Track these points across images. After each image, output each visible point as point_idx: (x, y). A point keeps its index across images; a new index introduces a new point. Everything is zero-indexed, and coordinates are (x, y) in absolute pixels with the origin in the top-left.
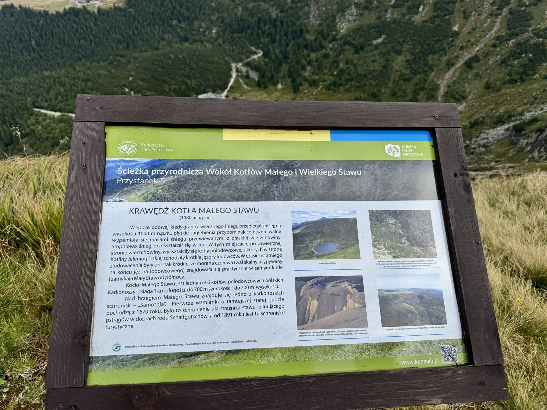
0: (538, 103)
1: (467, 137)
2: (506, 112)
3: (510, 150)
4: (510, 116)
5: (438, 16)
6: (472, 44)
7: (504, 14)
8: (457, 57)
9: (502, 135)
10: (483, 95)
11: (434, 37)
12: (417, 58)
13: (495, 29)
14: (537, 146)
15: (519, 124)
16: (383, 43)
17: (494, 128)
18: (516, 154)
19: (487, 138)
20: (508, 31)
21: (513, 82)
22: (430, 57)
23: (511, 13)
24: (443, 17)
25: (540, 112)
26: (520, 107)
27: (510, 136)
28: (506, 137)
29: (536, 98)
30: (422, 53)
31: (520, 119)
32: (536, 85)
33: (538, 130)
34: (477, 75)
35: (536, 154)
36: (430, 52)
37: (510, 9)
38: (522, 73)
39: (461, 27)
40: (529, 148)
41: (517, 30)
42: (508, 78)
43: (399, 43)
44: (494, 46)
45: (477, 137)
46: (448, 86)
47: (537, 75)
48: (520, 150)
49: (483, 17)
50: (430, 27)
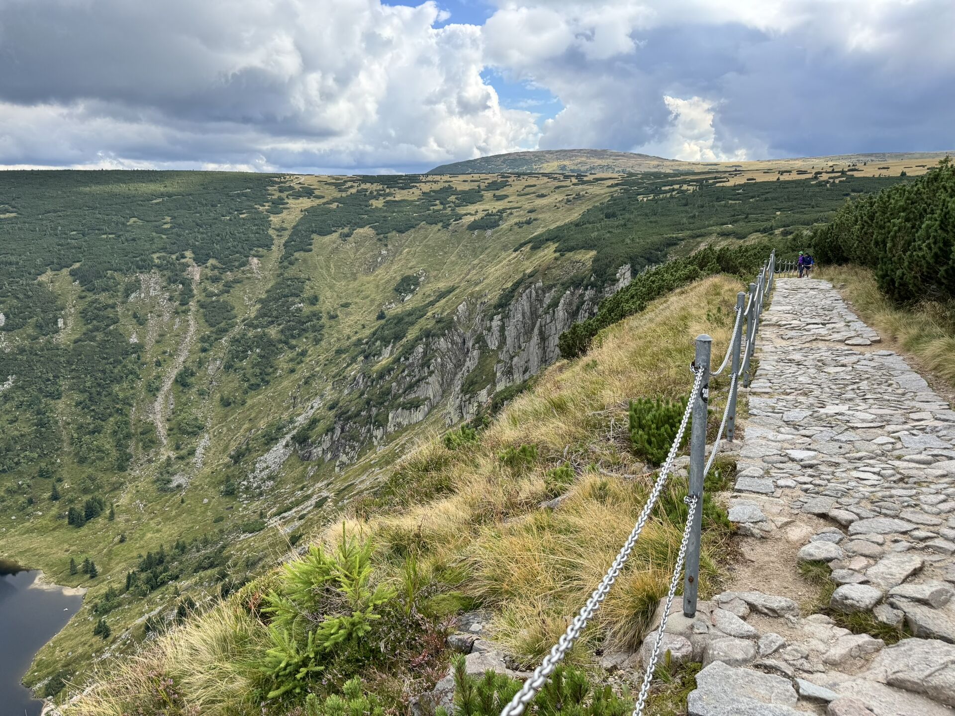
0: (301, 402)
1: (239, 477)
2: (270, 425)
3: (307, 467)
4: (279, 429)
5: (97, 329)
6: (171, 355)
7: (193, 309)
8: (158, 377)
9: (285, 455)
10: (226, 416)
11: (104, 358)
12: (94, 395)
13: (192, 329)
14: (337, 448)
15: (297, 433)
17: (268, 450)
18: (318, 470)
19: (267, 467)
20: (212, 329)
21: (255, 387)
22: (116, 388)
23: (202, 306)
24: (105, 329)
25: (313, 411)
26: (282, 414)
27: (295, 451)
28: (291, 455)
29: (295, 398)
30: (99, 385)
31: (294, 428)
32: (286, 383)
33: (328, 431)
34: (201, 393)
35: (344, 458)
36: (112, 381)
37: (198, 301)
38: (261, 374)
39: (141, 337)
40: (329, 456)
41: (222, 325)
42: (246, 385)
44: (204, 350)
45: (253, 471)
46: (168, 420)
47: (280, 371)
48: (320, 462)
49: (166, 317)
50: (92, 347)
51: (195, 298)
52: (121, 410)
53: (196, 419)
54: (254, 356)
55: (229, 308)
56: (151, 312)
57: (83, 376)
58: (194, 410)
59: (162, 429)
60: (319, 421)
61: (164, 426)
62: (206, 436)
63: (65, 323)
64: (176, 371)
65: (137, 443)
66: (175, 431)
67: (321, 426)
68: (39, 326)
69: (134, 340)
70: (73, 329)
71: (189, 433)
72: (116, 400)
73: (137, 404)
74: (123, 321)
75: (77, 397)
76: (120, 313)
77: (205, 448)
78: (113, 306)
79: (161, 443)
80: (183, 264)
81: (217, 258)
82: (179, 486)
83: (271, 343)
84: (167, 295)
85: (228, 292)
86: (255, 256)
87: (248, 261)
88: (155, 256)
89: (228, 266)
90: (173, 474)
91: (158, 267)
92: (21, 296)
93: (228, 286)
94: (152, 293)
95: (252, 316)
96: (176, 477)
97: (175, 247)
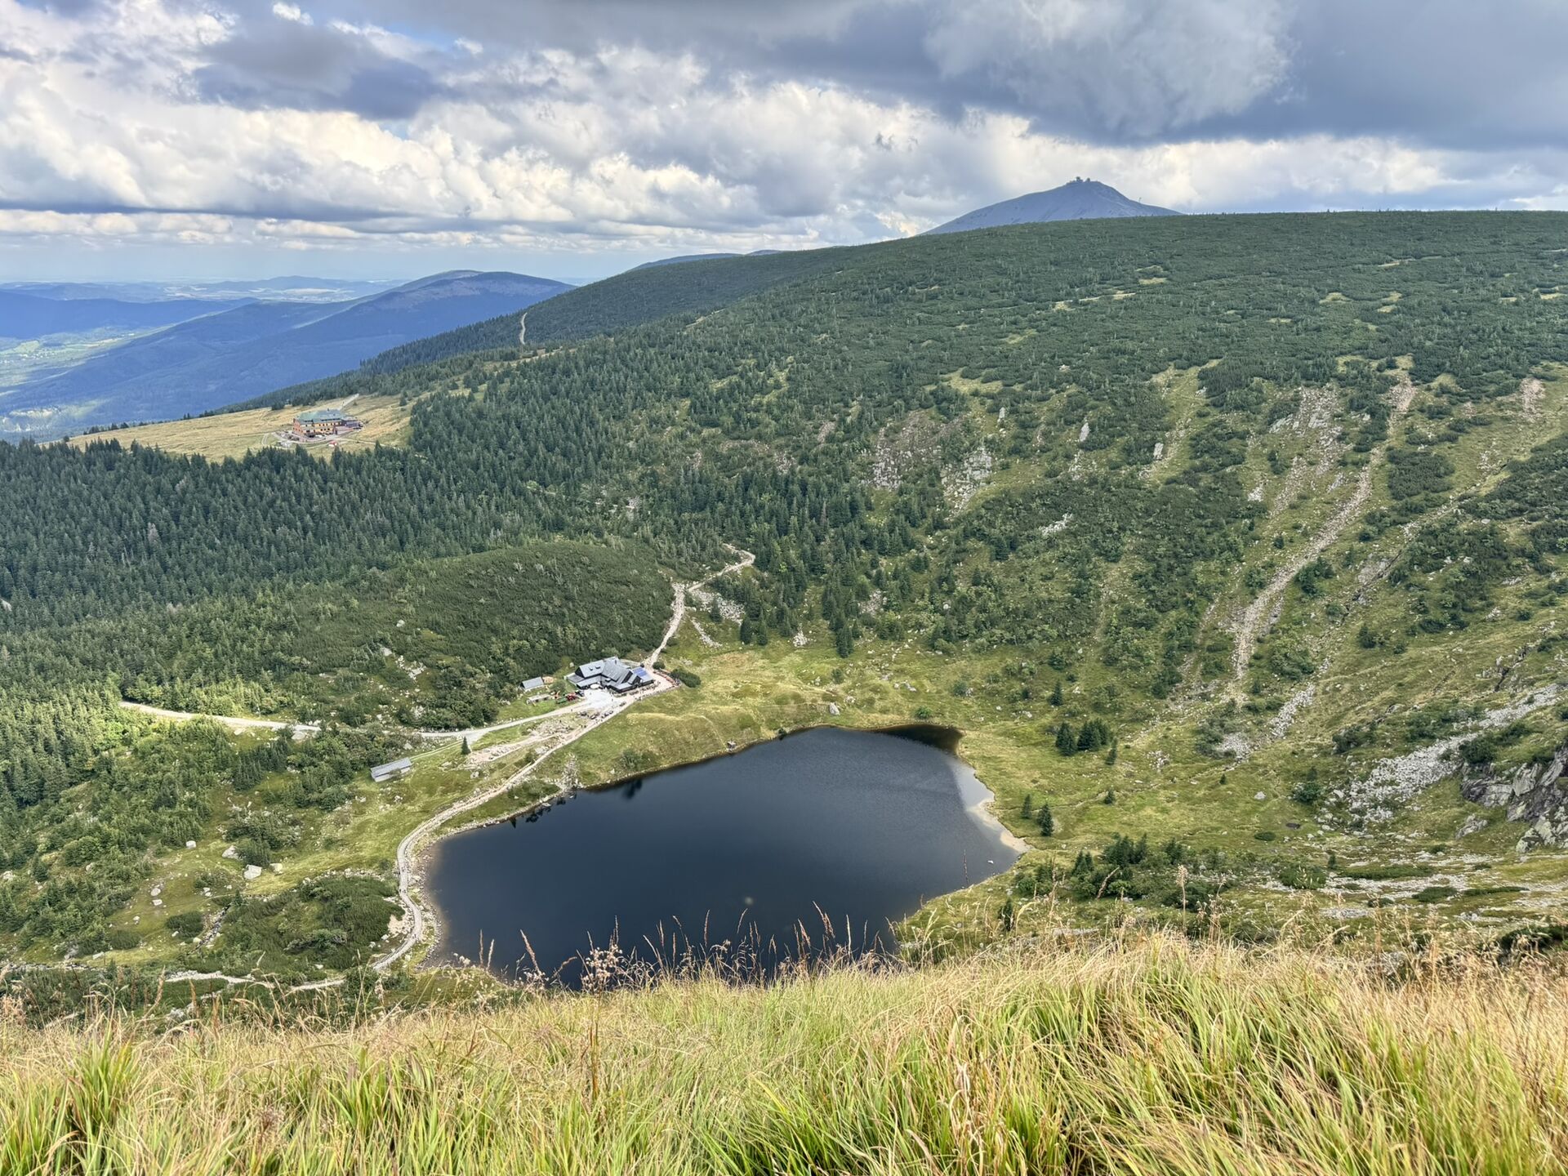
0: (1515, 684)
1: (1334, 779)
2: (1433, 708)
3: (1465, 814)
4: (1446, 720)
5: (1205, 468)
6: (1305, 534)
7: (1375, 461)
8: (1270, 566)
9: (1435, 772)
10: (1359, 664)
11: (1199, 516)
12: (1162, 569)
13: (1359, 497)
14: (1543, 803)
15: (1475, 741)
16: (1068, 532)
17: (1407, 752)
18: (1485, 829)
19: (1392, 783)
20: (1394, 502)
21: (1434, 628)
22: (1198, 567)
23: (1393, 458)
24: (1217, 470)
25: (1528, 708)
26: (1467, 693)
27: (1458, 773)
28: (1446, 778)
29: (1506, 671)
30: (1176, 555)
31: (1476, 729)
32: (1498, 637)
33: (1535, 760)
34: (1331, 612)
35: (1544, 828)
36: (1196, 554)
37: (1389, 449)
38: (1455, 606)
39: (1269, 494)
40: (1520, 810)
41: (1417, 499)
42: (1418, 618)
43: (1110, 531)
44: (1365, 537)
45: (1364, 778)
46: (1259, 640)
47: (1496, 611)
48: (1496, 817)
49: (1322, 469)
50: (1187, 494)
51: (1387, 444)
52: (1193, 602)
53: (1305, 653)
54: (1455, 570)
55: (1442, 470)
56: (1300, 455)
57: (1158, 536)
58: (1308, 637)
59: (1244, 651)
60: (1528, 732)
61: (1249, 648)
62: (1311, 687)
63: (1164, 452)
64: (1303, 563)
65: (1197, 662)
66: (1263, 662)
67: (1526, 746)
68: (1127, 451)
69: (1256, 496)
70: (1171, 463)
71: (1283, 673)
72: (1191, 584)
73: (1222, 600)
74: (1250, 462)
75: (1140, 566)
76: (1249, 449)
77: (1300, 708)
78: (1243, 436)
79: (1232, 675)
80: (1386, 379)
81: (1455, 375)
82: (1228, 754)
83: (1500, 552)
84: (1337, 430)
85: (1453, 439)
86: (1537, 377)
87: (1517, 385)
88: (1341, 360)
89: (1472, 389)
90: (1228, 731)
91: (1340, 378)
92: (1119, 402)
93: (1459, 428)
94: (1314, 423)
95: (1484, 492)
96: (1231, 737)
97: (1384, 347)
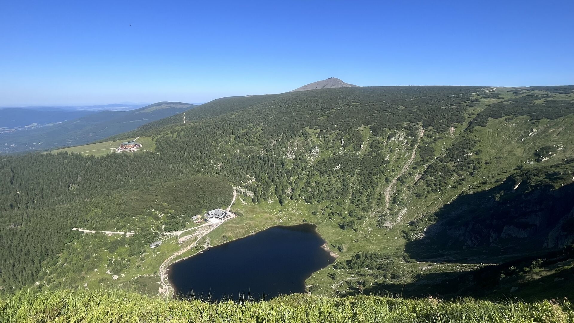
5: (373, 151)
6: (400, 168)
7: (416, 149)
8: (392, 176)
10: (417, 201)
13: (413, 158)
16: (340, 169)
20: (421, 159)
21: (434, 191)
23: (420, 148)
24: (377, 152)
34: (409, 188)
39: (390, 158)
41: (427, 158)
42: (430, 189)
46: (391, 196)
49: (403, 151)
51: (418, 144)
52: (374, 187)
53: (403, 199)
54: (438, 176)
55: (433, 150)
56: (397, 147)
57: (364, 170)
58: (403, 195)
59: (387, 198)
61: (389, 198)
62: (406, 208)
63: (363, 147)
65: (376, 203)
69: (387, 158)
71: (398, 205)
72: (373, 182)
73: (381, 186)
74: (385, 149)
75: (359, 177)
76: (384, 146)
77: (403, 214)
78: (382, 143)
79: (385, 206)
80: (417, 128)
81: (433, 127)
82: (386, 227)
83: (448, 171)
84: (406, 141)
85: (434, 143)
86: (453, 127)
87: (448, 129)
88: (405, 123)
89: (437, 130)
90: (386, 221)
91: (405, 128)
92: (351, 135)
93: (435, 140)
94: (400, 139)
95: (443, 156)
97: (415, 120)
